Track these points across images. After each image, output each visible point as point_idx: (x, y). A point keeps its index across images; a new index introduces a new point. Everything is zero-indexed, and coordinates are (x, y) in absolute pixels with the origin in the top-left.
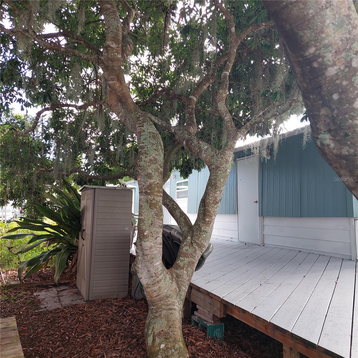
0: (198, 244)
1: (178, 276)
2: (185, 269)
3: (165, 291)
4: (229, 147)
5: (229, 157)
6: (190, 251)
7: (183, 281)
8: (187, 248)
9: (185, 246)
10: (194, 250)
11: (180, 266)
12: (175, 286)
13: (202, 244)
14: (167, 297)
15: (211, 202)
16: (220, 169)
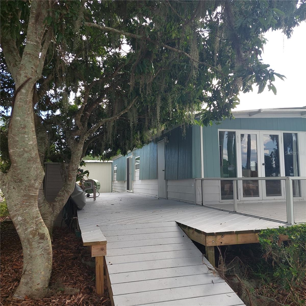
0: (66, 191)
1: (54, 205)
2: (58, 202)
3: (44, 211)
4: (80, 142)
5: (80, 147)
6: (62, 194)
7: (56, 208)
8: (61, 192)
9: (60, 192)
10: (64, 193)
11: (56, 201)
12: (51, 209)
13: (68, 191)
14: (44, 214)
15: (71, 170)
16: (74, 154)
